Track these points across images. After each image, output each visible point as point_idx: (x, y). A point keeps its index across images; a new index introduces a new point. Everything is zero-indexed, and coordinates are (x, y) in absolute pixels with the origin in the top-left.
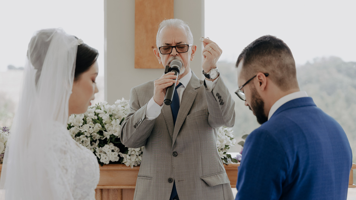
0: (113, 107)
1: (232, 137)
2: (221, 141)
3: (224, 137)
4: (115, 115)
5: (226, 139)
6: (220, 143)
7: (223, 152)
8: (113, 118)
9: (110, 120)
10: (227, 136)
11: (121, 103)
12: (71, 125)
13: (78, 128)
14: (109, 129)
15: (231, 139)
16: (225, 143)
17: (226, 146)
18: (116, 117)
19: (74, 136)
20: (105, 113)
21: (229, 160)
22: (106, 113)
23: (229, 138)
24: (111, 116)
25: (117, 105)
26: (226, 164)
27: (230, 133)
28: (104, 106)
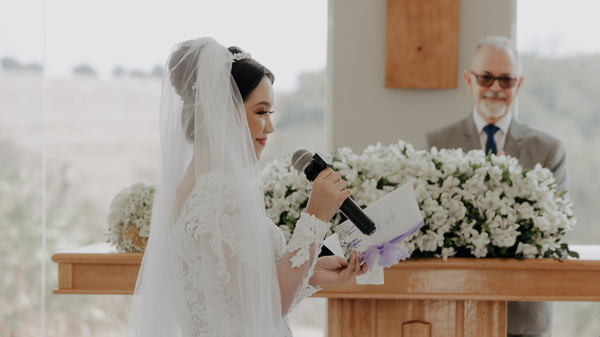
0: (363, 158)
1: (570, 213)
2: (552, 220)
3: (556, 214)
4: (367, 172)
5: (560, 217)
6: (549, 223)
7: (555, 239)
8: (364, 177)
9: (360, 180)
10: (561, 213)
11: (376, 152)
12: (293, 189)
13: (305, 194)
14: (358, 196)
15: (569, 217)
16: (558, 223)
17: (560, 230)
18: (369, 175)
19: (298, 206)
20: (349, 168)
21: (564, 253)
22: (351, 167)
23: (565, 216)
24: (360, 173)
25: (370, 154)
26: (560, 260)
27: (568, 206)
28: (346, 156)
